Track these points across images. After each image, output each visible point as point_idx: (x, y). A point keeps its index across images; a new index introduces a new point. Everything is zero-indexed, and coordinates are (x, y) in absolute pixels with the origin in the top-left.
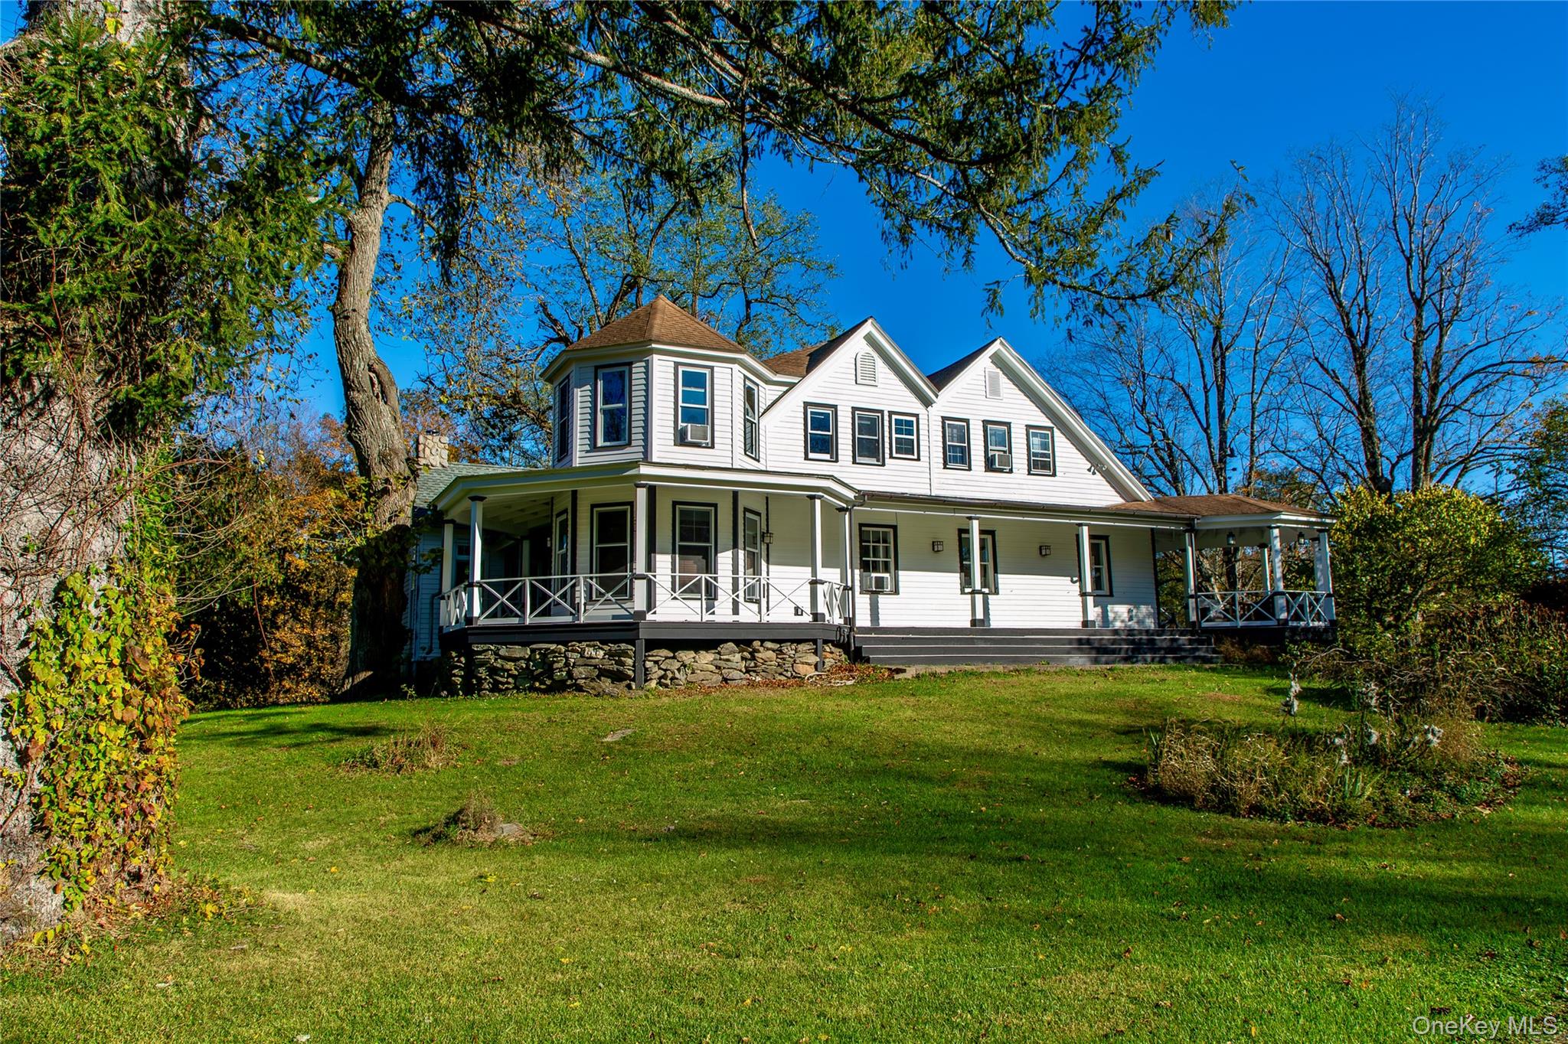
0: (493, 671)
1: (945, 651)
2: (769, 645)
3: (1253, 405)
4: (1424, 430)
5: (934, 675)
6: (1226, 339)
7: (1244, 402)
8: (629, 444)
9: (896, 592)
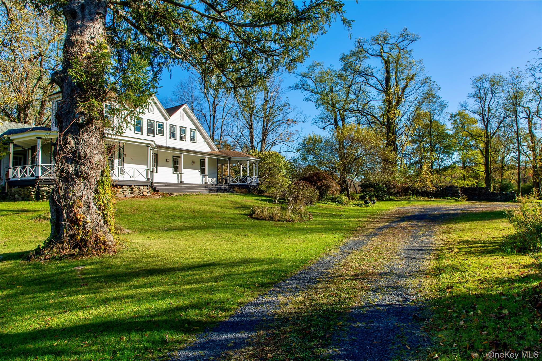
1: (176, 189)
2: (136, 187)
3: (222, 122)
4: (265, 135)
5: (180, 195)
6: (216, 102)
7: (220, 121)
9: (157, 172)
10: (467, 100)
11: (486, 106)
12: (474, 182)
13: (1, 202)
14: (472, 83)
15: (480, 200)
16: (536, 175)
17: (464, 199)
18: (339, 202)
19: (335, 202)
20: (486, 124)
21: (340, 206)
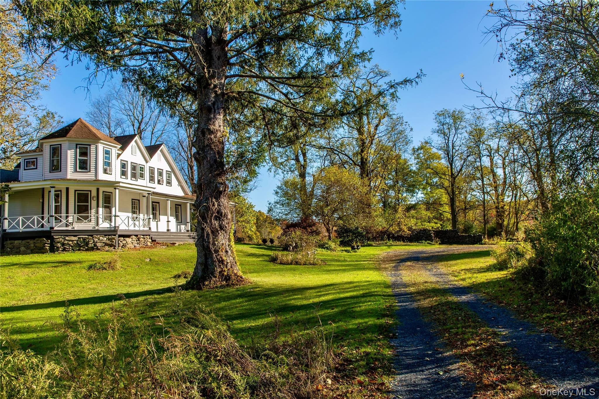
0: (63, 244)
8: (90, 171)
9: (160, 221)
10: (432, 136)
11: (450, 142)
12: (439, 225)
13: (2, 256)
14: (434, 117)
15: (451, 243)
16: (499, 215)
17: (437, 242)
18: (327, 248)
19: (324, 248)
20: (451, 162)
21: (329, 252)
